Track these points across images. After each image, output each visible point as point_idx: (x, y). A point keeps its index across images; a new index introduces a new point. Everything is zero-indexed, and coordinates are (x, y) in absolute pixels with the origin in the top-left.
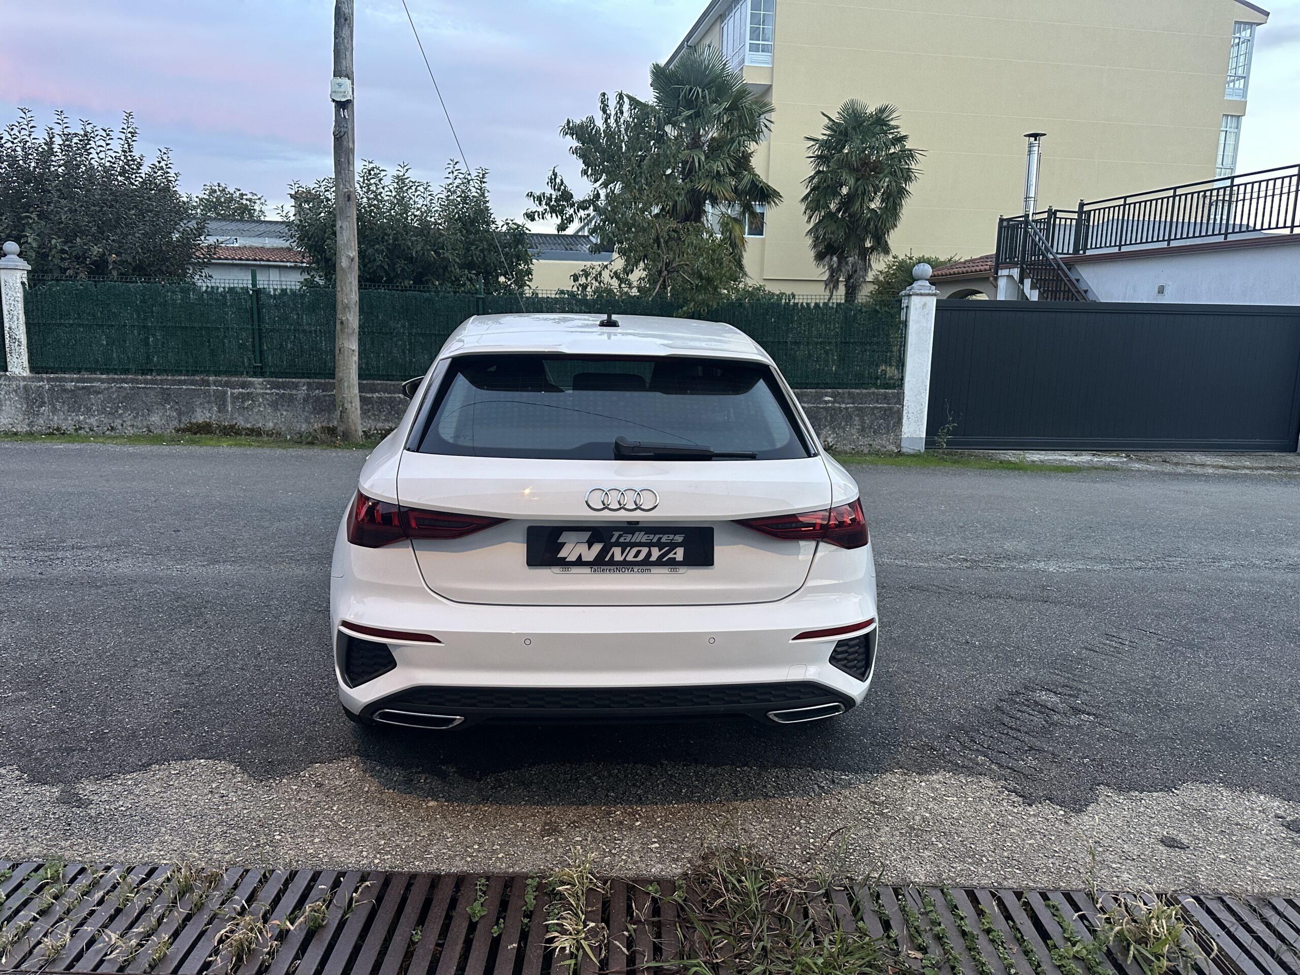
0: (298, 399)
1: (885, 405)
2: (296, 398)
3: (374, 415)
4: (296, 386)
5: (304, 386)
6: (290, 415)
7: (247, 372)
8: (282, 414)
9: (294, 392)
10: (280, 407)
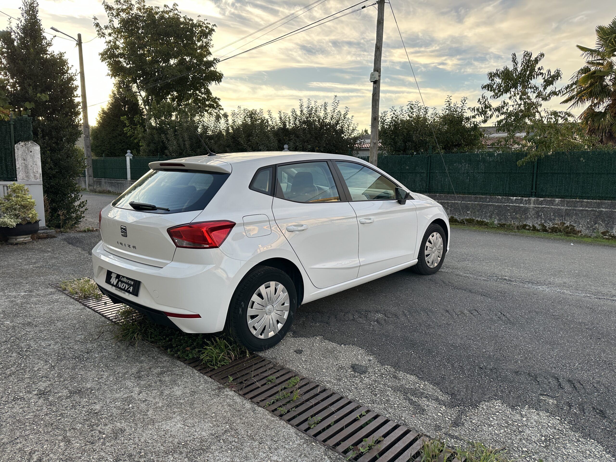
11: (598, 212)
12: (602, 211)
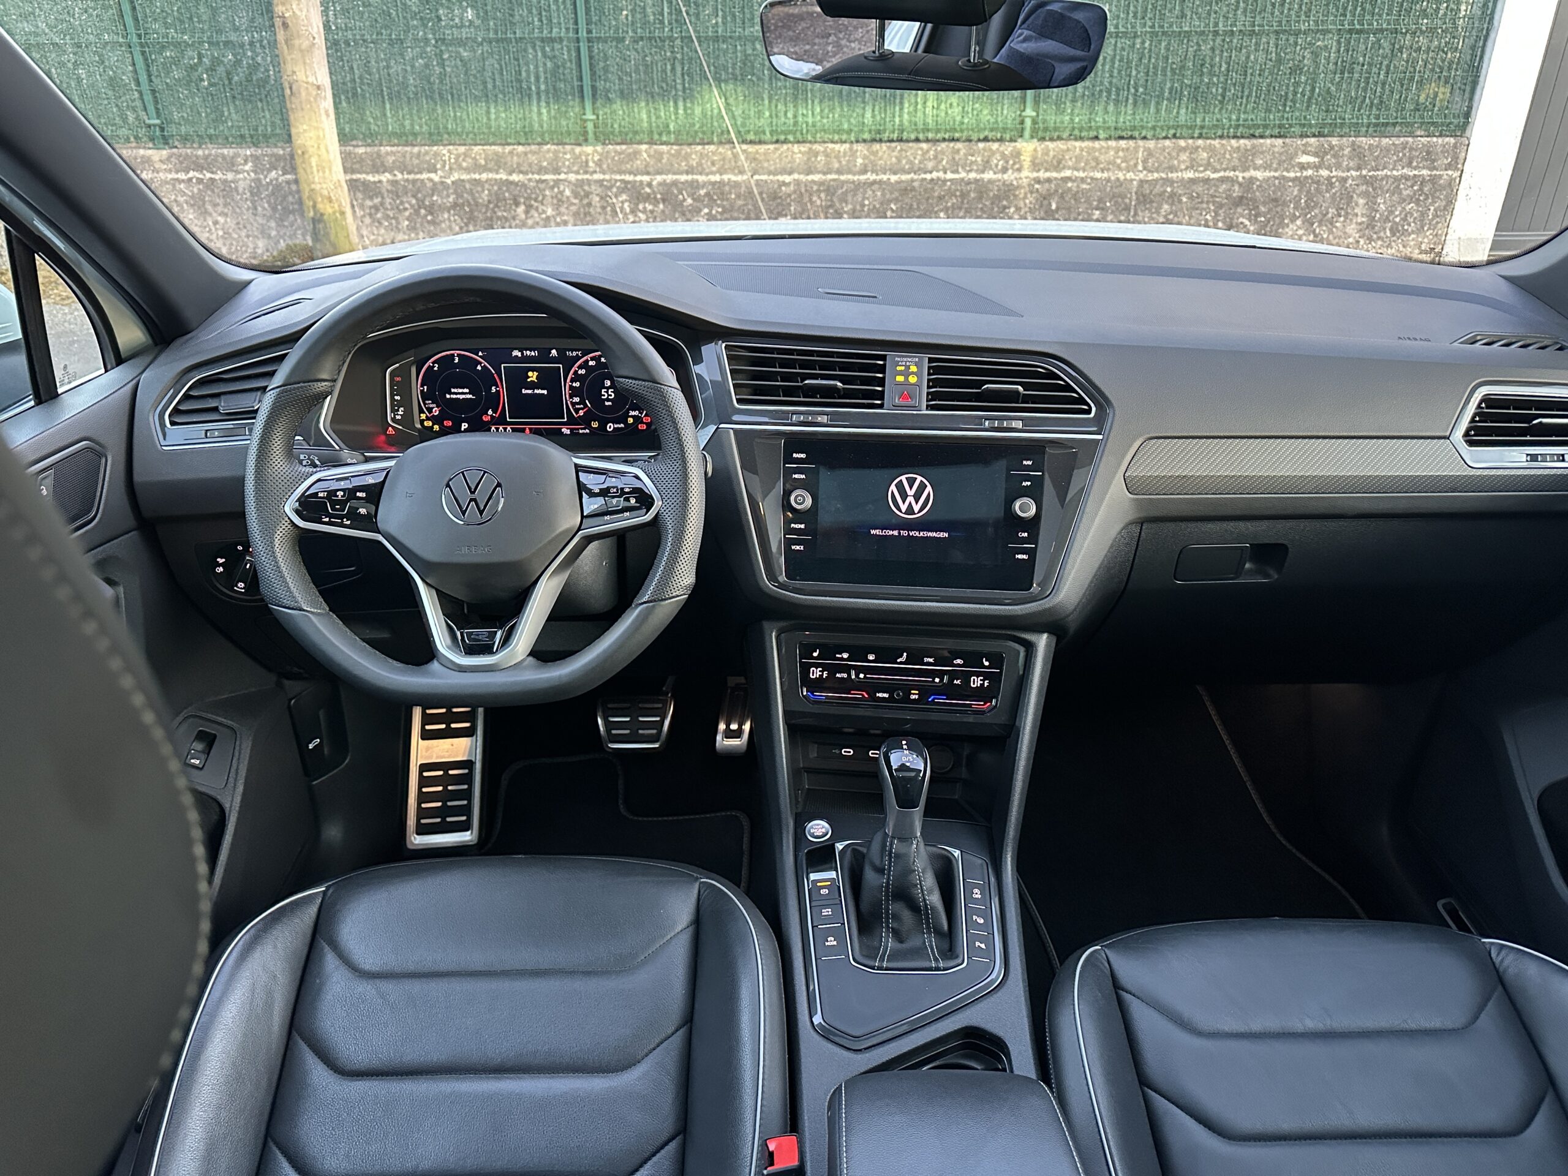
0: (241, 190)
1: (1425, 172)
2: (236, 189)
3: (387, 218)
4: (230, 165)
5: (246, 162)
6: (231, 222)
7: (136, 138)
8: (216, 223)
9: (230, 176)
10: (209, 207)
11: (1240, 185)
12: (1252, 180)
